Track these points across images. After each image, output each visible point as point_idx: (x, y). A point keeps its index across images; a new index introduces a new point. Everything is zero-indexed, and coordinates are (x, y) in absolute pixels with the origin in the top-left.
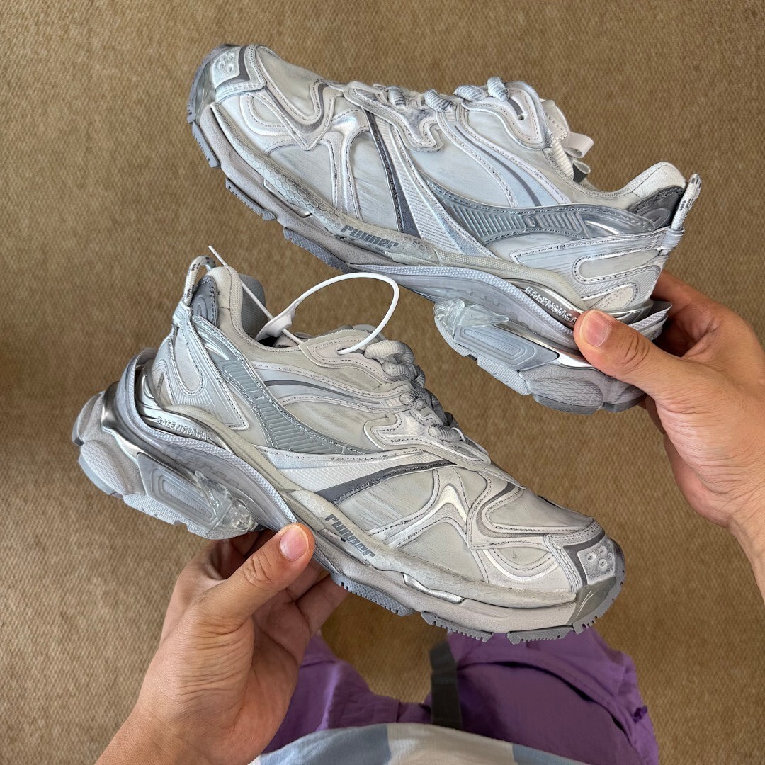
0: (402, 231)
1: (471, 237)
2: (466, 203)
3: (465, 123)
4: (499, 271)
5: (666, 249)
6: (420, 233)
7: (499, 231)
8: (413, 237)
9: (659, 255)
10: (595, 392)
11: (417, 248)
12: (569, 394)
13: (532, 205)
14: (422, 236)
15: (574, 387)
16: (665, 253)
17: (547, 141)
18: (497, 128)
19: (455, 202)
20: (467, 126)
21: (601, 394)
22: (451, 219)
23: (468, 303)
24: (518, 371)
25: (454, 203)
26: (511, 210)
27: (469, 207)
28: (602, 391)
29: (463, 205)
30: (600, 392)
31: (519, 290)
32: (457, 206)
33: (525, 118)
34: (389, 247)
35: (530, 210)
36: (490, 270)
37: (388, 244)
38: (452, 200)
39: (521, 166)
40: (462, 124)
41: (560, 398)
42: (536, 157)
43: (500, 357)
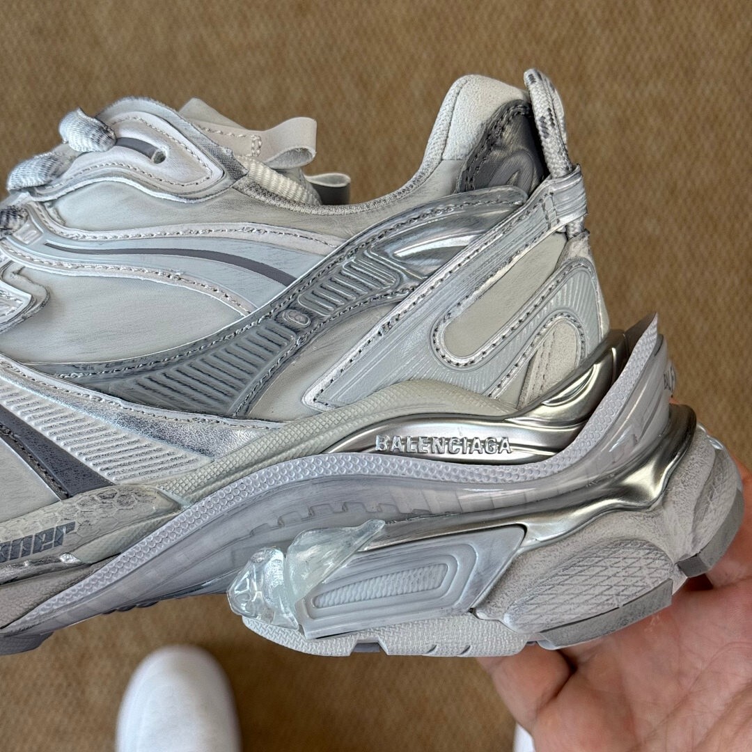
0: (68, 496)
1: (207, 418)
2: (155, 364)
3: (58, 229)
4: (303, 446)
5: (572, 219)
6: (105, 474)
7: (251, 374)
8: (94, 493)
9: (568, 239)
10: (642, 553)
11: (116, 507)
12: (598, 590)
13: (278, 289)
14: (113, 479)
15: (598, 569)
16: (576, 228)
17: (233, 170)
18: (127, 200)
19: (133, 374)
20: (66, 232)
21: (657, 549)
22: (147, 410)
23: (284, 545)
24: (472, 611)
25: (132, 378)
26: (248, 321)
27: (166, 365)
28: (656, 542)
29: (153, 370)
30: (653, 548)
31: (363, 455)
32: (143, 378)
33: (167, 154)
34: (58, 543)
35: (280, 298)
36: (284, 455)
37: (53, 537)
38: (127, 375)
39: (211, 234)
40: (53, 233)
41: (586, 608)
42: (230, 205)
43: (418, 605)
